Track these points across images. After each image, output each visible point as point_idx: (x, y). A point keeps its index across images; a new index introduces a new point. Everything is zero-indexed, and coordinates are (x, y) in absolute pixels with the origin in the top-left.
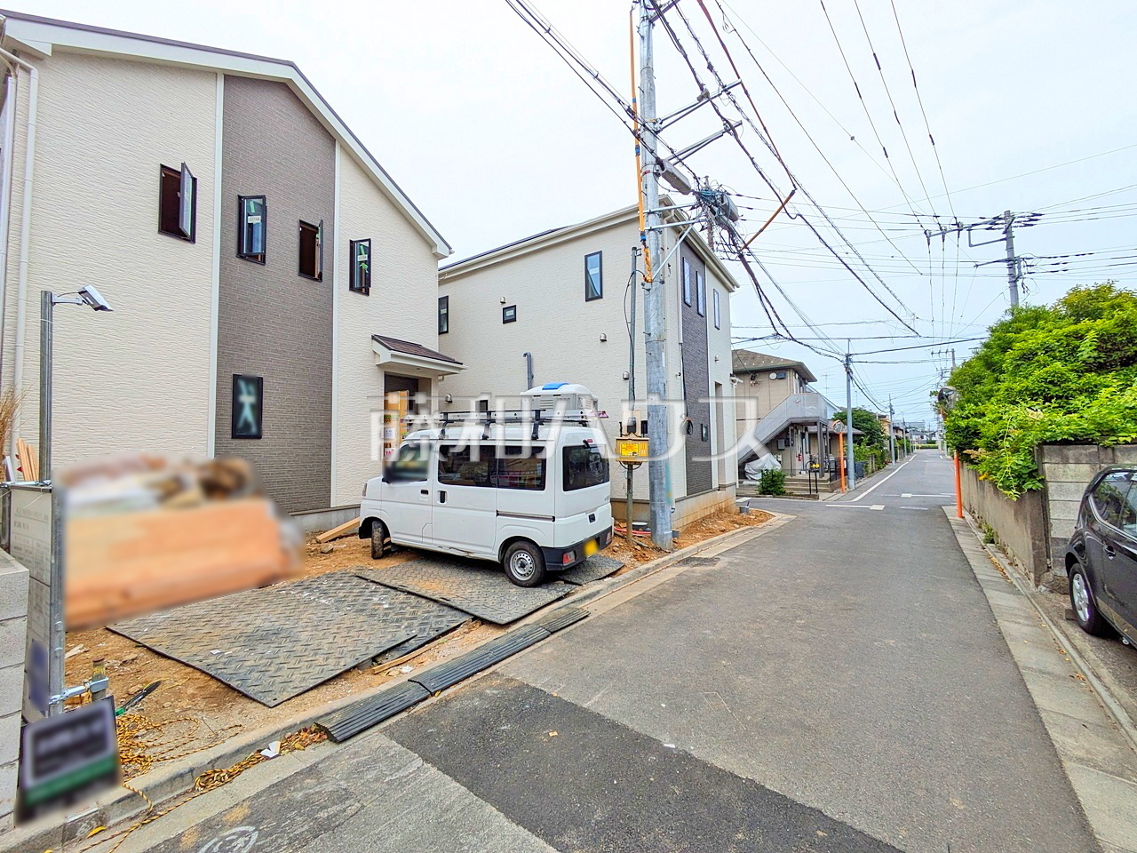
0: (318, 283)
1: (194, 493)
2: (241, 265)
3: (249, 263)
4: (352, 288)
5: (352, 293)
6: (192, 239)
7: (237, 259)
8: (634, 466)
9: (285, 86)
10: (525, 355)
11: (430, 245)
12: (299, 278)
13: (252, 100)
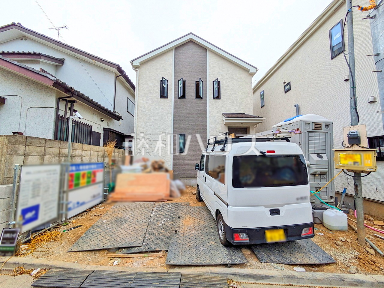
0: (202, 100)
1: (150, 168)
2: (179, 100)
3: (181, 100)
4: (214, 98)
5: (214, 100)
6: (167, 97)
7: (178, 99)
8: (362, 174)
9: (191, 41)
10: (295, 106)
11: (247, 71)
12: (196, 100)
13: (182, 51)
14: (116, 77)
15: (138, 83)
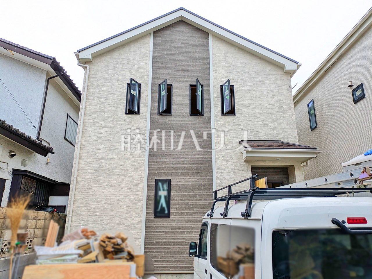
0: (201, 117)
2: (160, 118)
4: (223, 114)
6: (138, 113)
12: (190, 117)
13: (166, 37)
14: (49, 79)
15: (86, 88)
